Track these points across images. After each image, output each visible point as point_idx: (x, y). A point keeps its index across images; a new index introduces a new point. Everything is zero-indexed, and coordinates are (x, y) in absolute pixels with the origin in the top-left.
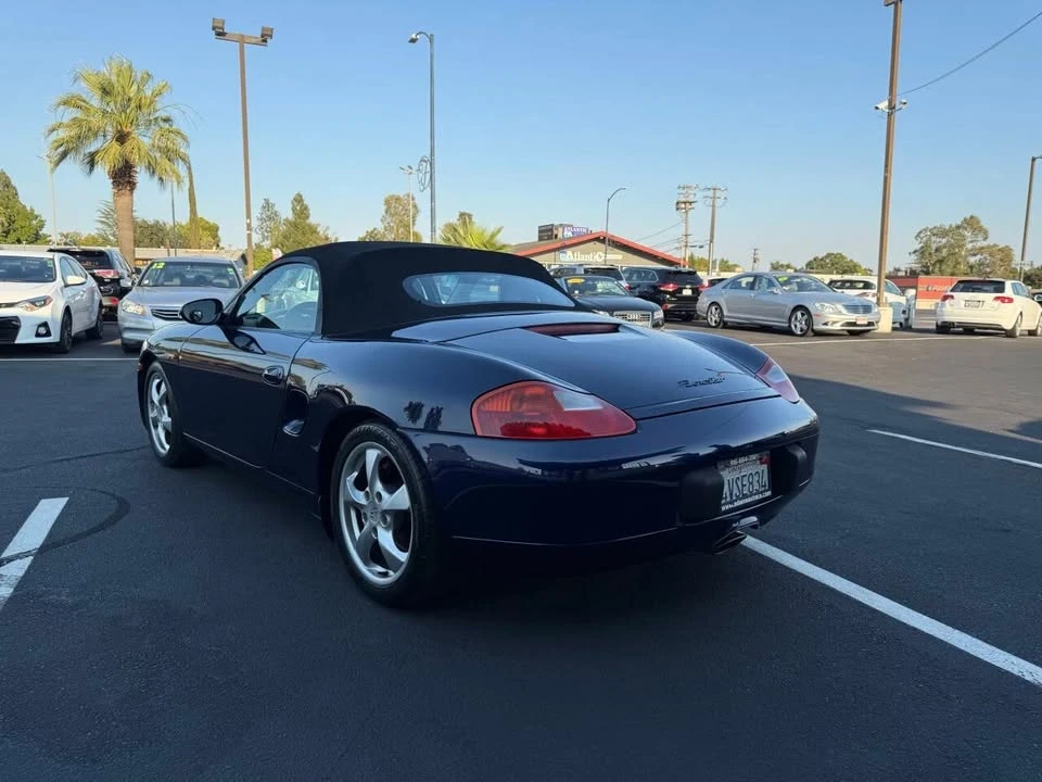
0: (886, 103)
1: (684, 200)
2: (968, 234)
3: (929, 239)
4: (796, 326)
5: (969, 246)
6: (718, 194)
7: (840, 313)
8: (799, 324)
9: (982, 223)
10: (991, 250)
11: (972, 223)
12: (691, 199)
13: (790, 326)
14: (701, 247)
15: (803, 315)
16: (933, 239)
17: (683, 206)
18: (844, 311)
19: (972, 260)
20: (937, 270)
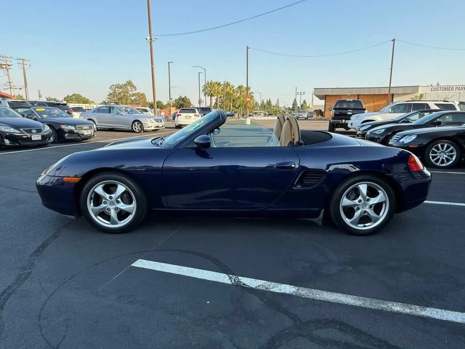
0: (149, 37)
1: (5, 63)
2: (129, 87)
3: (115, 89)
4: (135, 129)
5: (131, 93)
6: (25, 62)
7: (152, 122)
8: (137, 128)
9: (133, 84)
10: (138, 95)
11: (129, 83)
12: (9, 63)
13: (132, 129)
14: (20, 89)
15: (138, 124)
16: (117, 89)
17: (5, 66)
18: (154, 121)
19: (133, 98)
20: (120, 102)
